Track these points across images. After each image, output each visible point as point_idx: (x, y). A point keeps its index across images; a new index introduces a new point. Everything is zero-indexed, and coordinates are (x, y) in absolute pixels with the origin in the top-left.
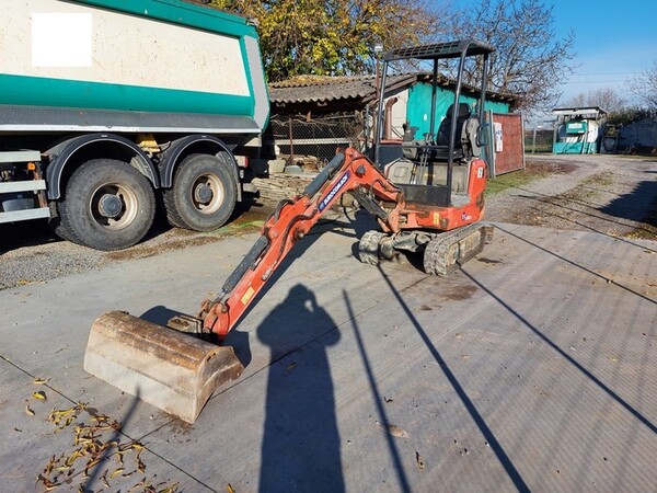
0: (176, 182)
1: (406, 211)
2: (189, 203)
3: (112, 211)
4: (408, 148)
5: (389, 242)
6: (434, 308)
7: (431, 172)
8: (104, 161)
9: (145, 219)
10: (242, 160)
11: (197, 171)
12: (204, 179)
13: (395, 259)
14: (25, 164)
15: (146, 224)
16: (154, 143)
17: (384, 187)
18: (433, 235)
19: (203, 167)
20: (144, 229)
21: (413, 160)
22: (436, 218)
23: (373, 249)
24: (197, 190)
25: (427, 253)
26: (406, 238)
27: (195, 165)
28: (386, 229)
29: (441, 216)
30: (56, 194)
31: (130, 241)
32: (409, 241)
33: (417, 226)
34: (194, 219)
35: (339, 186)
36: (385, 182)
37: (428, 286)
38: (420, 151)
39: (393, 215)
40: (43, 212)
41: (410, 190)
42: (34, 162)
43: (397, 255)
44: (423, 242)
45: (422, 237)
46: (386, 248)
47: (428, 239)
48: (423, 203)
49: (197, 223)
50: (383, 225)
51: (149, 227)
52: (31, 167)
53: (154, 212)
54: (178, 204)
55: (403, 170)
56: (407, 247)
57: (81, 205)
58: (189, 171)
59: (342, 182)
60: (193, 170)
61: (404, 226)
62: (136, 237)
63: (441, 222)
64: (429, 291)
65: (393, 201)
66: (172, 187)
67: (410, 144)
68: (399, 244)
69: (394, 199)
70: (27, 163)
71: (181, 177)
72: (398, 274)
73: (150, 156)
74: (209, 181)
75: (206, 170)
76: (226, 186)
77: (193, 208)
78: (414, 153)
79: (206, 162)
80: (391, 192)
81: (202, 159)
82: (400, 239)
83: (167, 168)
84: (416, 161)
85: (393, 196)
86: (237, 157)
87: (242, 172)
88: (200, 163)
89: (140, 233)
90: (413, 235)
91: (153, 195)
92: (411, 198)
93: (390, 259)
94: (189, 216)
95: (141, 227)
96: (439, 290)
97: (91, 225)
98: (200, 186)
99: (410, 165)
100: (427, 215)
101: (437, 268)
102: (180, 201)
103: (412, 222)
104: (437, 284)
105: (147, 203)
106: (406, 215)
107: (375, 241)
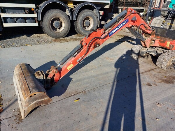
0: (78, 18)
1: (154, 39)
2: (81, 26)
3: (57, 26)
4: (164, 11)
5: (145, 50)
6: (153, 85)
7: (172, 23)
8: (55, 10)
9: (67, 30)
10: (102, 13)
11: (85, 15)
12: (88, 18)
13: (146, 57)
14: (31, 8)
15: (67, 32)
16: (72, 5)
17: (146, 28)
18: (165, 50)
19: (87, 14)
20: (66, 33)
21: (165, 17)
22: (168, 44)
23: (137, 52)
24: (85, 22)
25: (159, 58)
26: (153, 50)
27: (85, 13)
28: (144, 45)
29: (171, 44)
30: (40, 19)
31: (62, 37)
32: (154, 51)
33: (159, 46)
34: (82, 32)
35: (121, 25)
36: (146, 25)
37: (155, 73)
38: (169, 12)
39: (148, 40)
40: (36, 24)
41: (159, 30)
42: (33, 8)
43: (148, 56)
44: (159, 53)
45: (160, 51)
46: (143, 53)
47: (163, 52)
48: (163, 37)
49: (83, 33)
50: (143, 44)
51: (68, 33)
52: (33, 10)
53: (70, 28)
54: (78, 26)
55: (159, 21)
56: (152, 53)
57: (47, 23)
58: (82, 15)
59: (123, 24)
60: (84, 15)
61: (153, 45)
62: (64, 35)
63: (170, 46)
64: (155, 76)
65: (149, 34)
66: (76, 20)
67: (165, 9)
68: (149, 52)
69: (150, 33)
70: (32, 8)
71: (80, 17)
72: (144, 64)
73: (70, 9)
74: (90, 19)
75: (88, 15)
76: (94, 21)
77: (82, 28)
78: (166, 13)
79: (88, 12)
80: (149, 30)
81: (87, 11)
82: (150, 50)
83: (75, 13)
84: (166, 17)
85: (150, 32)
86: (100, 12)
87: (101, 17)
88: (86, 13)
89: (65, 34)
90: (156, 49)
91: (70, 22)
92: (158, 33)
93: (144, 57)
94: (81, 30)
95: (65, 33)
96: (160, 76)
97: (50, 30)
98: (86, 21)
99: (163, 19)
100: (164, 42)
101: (162, 66)
102: (78, 25)
103: (157, 44)
104: (160, 72)
105: (68, 25)
106: (154, 41)
107: (138, 49)
